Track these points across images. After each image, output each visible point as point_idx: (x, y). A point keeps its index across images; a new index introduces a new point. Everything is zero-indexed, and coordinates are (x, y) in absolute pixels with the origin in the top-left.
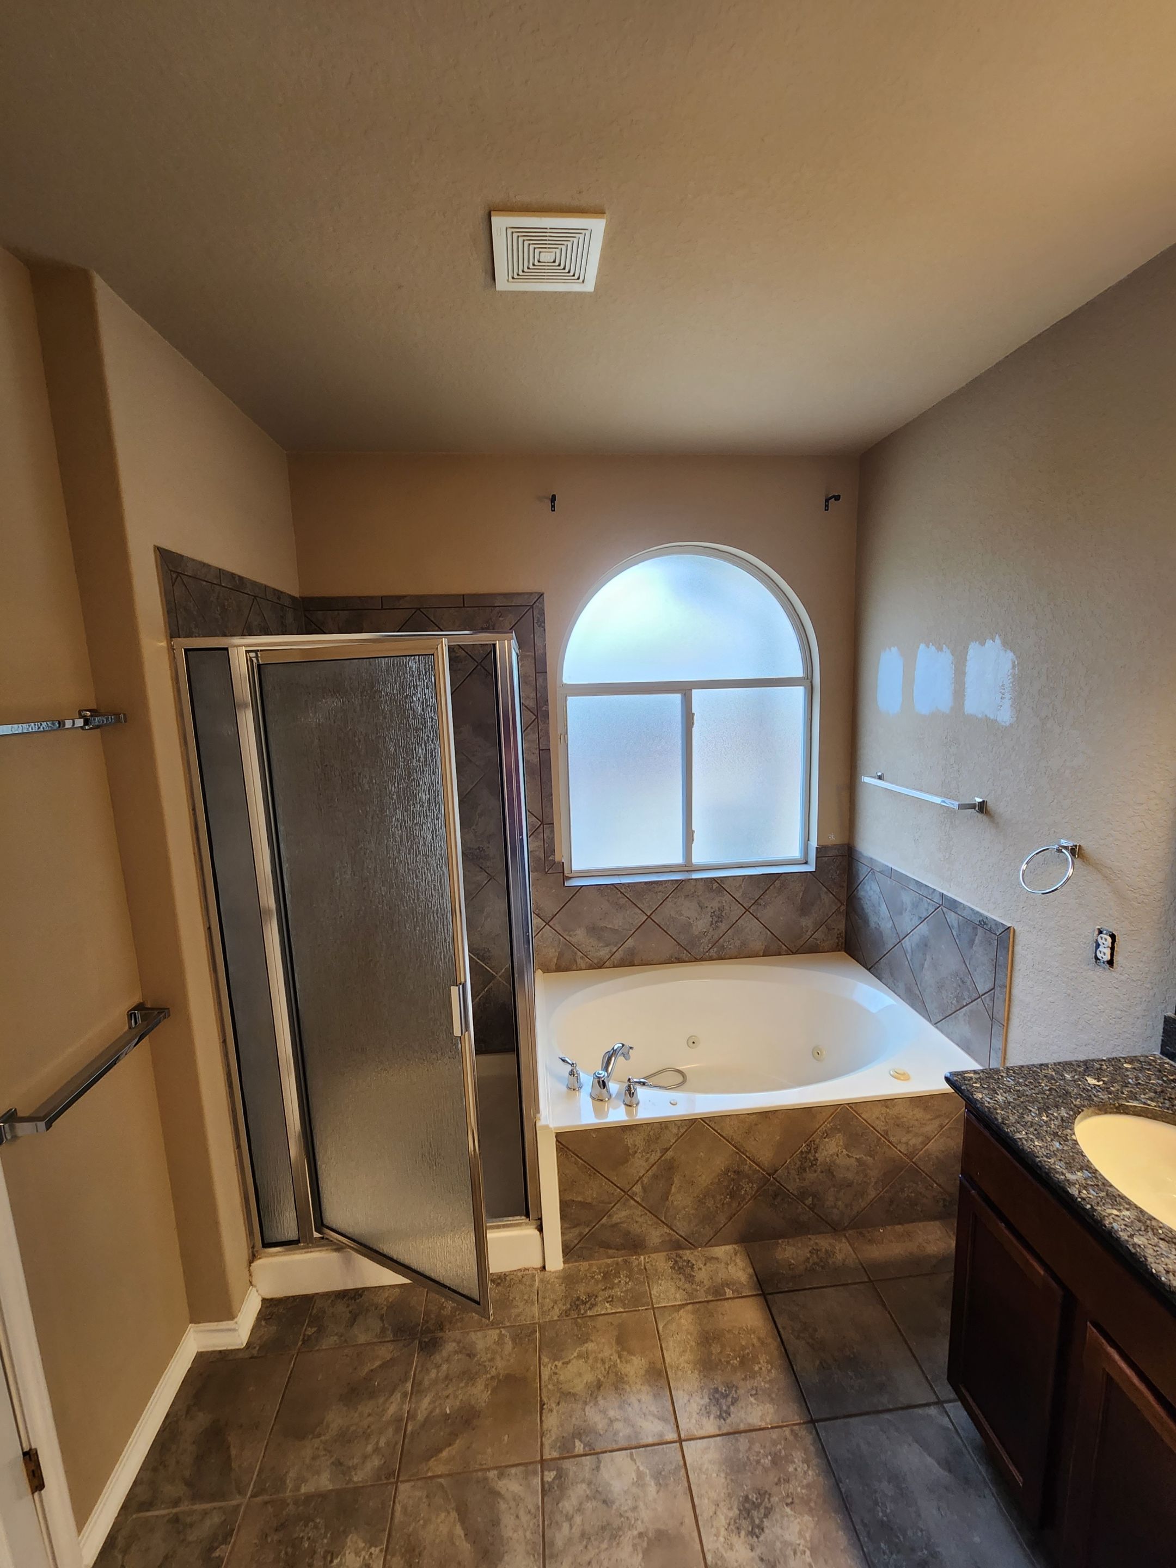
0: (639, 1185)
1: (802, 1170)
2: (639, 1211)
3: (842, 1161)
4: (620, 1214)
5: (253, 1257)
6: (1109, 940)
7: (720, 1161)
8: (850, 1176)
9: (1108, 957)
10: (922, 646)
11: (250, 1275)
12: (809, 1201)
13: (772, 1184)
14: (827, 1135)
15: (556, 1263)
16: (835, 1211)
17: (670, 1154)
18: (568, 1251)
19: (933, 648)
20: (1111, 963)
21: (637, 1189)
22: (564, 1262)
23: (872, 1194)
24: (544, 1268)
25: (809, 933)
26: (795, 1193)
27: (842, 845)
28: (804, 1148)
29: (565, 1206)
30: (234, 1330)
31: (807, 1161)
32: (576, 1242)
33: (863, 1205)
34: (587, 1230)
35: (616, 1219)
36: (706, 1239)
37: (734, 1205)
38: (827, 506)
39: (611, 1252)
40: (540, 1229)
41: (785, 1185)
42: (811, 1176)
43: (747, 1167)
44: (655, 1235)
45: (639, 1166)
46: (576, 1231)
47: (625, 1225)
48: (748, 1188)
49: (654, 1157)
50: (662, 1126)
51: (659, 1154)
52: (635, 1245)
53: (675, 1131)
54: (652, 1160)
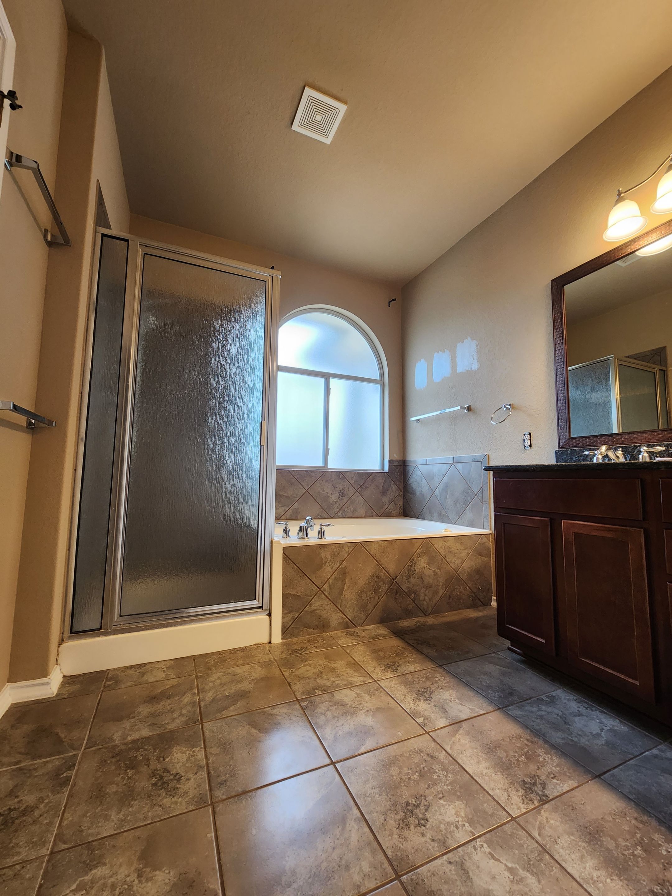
0: (327, 584)
1: (408, 577)
2: (327, 602)
3: (427, 572)
4: (316, 604)
5: (62, 641)
6: (529, 436)
7: (370, 570)
8: (431, 581)
9: (529, 444)
10: (436, 354)
11: (58, 655)
12: (412, 596)
13: (395, 585)
14: (419, 556)
15: (277, 639)
16: (425, 603)
17: (344, 563)
18: (285, 631)
19: (441, 353)
20: (530, 446)
21: (326, 587)
22: (283, 639)
23: (441, 592)
24: (270, 643)
25: (386, 506)
26: (406, 591)
27: (400, 461)
28: (409, 564)
29: (285, 597)
30: (48, 684)
31: (411, 573)
32: (290, 623)
33: (437, 599)
34: (297, 615)
35: (313, 608)
36: (362, 621)
37: (377, 598)
38: (389, 305)
39: (310, 630)
40: (270, 615)
41: (401, 586)
42: (413, 580)
43: (382, 574)
44: (335, 618)
45: (328, 571)
46: (290, 616)
47: (318, 611)
48: (384, 588)
49: (336, 566)
50: (341, 545)
51: (338, 564)
52: (324, 626)
53: (347, 549)
54: (335, 568)
